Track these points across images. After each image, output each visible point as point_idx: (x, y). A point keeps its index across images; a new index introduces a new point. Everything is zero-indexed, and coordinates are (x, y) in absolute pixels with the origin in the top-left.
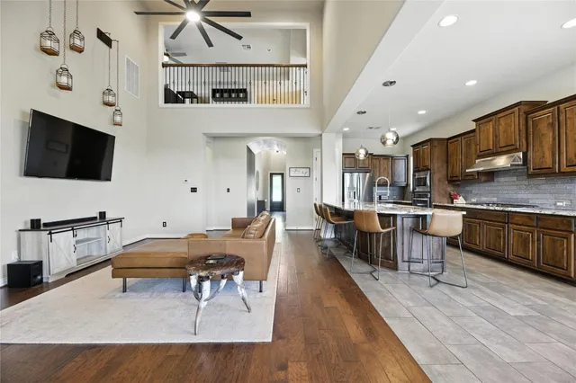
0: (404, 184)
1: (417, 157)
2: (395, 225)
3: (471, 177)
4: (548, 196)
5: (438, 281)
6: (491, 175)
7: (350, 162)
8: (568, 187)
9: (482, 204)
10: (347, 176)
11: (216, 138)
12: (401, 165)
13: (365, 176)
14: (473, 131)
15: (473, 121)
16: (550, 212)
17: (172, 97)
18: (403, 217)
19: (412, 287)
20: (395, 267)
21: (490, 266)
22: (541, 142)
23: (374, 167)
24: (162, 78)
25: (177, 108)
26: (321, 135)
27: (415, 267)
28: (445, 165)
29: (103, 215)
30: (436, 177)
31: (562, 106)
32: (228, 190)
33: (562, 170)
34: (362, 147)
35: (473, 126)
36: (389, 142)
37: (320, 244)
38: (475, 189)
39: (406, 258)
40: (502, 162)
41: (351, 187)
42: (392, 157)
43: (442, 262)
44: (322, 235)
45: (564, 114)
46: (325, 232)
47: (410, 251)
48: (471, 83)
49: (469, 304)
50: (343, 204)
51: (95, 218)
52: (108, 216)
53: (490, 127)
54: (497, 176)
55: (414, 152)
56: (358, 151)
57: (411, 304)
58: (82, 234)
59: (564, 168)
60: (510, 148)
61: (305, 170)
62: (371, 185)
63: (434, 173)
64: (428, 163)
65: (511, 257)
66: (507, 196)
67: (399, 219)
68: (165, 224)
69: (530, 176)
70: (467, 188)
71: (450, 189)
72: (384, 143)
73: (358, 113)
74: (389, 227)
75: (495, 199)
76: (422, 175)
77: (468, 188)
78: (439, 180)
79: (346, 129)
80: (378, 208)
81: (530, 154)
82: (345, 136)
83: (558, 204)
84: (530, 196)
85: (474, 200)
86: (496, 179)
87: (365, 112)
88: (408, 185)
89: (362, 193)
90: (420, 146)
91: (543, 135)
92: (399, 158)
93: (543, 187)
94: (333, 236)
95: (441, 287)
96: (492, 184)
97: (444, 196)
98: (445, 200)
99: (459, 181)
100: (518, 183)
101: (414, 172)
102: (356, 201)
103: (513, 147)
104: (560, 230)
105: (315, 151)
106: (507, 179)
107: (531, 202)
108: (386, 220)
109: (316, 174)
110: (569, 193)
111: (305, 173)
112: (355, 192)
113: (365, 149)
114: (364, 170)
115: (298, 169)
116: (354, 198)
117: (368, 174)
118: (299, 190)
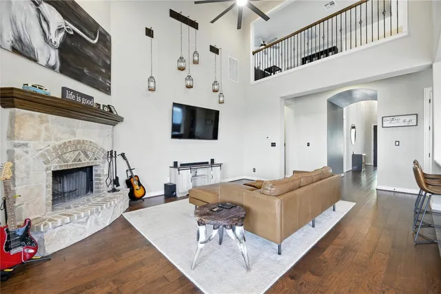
11: (297, 98)
17: (260, 74)
24: (253, 63)
25: (264, 82)
26: (431, 66)
29: (212, 161)
32: (308, 145)
51: (207, 163)
52: (216, 162)
58: (200, 171)
61: (408, 118)
68: (254, 170)
105: (427, 90)
111: (409, 121)
115: (397, 118)
118: (397, 144)
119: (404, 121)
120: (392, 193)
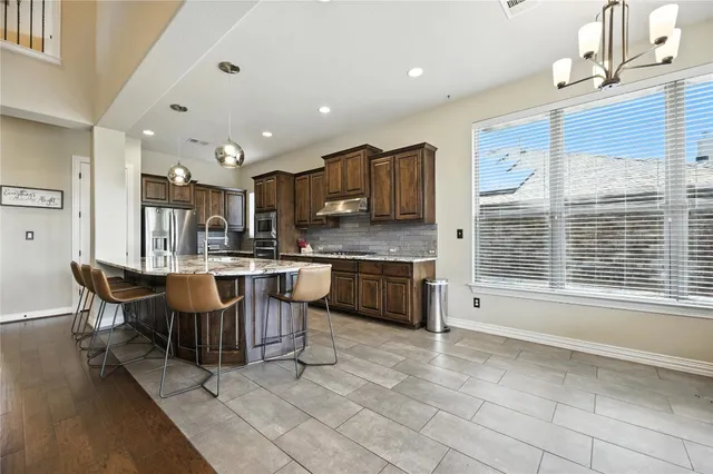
0: (240, 229)
1: (260, 193)
2: (242, 292)
3: (320, 222)
4: (382, 243)
5: (304, 364)
6: (337, 220)
7: (157, 190)
8: (398, 234)
9: (332, 253)
10: (151, 213)
12: (236, 203)
13: (184, 214)
14: (322, 169)
15: (323, 157)
16: (392, 259)
18: (254, 278)
19: (274, 389)
20: (241, 361)
21: (345, 323)
22: (381, 189)
23: (199, 202)
27: (271, 350)
28: (292, 205)
30: (283, 220)
31: (397, 156)
34: (179, 165)
35: (322, 163)
36: (230, 161)
37: (85, 344)
38: (324, 236)
39: (258, 342)
40: (341, 207)
41: (159, 231)
42: (225, 191)
43: (304, 334)
44: (93, 322)
45: (398, 165)
46: (100, 316)
47: (265, 327)
48: (325, 110)
49: (346, 392)
50: (143, 261)
53: (339, 167)
55: (256, 187)
56: (171, 171)
57: (280, 430)
59: (399, 217)
60: (356, 192)
61: (48, 196)
62: (195, 228)
63: (281, 215)
64: (274, 202)
65: (361, 308)
67: (248, 282)
69: (373, 223)
71: (297, 235)
72: (221, 161)
73: (173, 107)
74: (233, 297)
75: (340, 247)
76: (265, 217)
77: (315, 235)
78: (286, 225)
79: (148, 133)
80: (212, 265)
81: (373, 201)
82: (146, 146)
83: (391, 250)
84: (369, 243)
85: (321, 248)
87: (185, 109)
88: (246, 230)
89: (178, 240)
90: (264, 180)
91: (382, 181)
92: (234, 194)
93: (381, 234)
94: (120, 320)
95: (309, 373)
96: (337, 230)
97: (291, 245)
98: (293, 249)
99: (308, 226)
100: (360, 229)
101: (256, 212)
102: (168, 253)
103: (360, 191)
104: (398, 276)
105: (76, 160)
106: (350, 225)
107: (371, 249)
108: (227, 285)
109: (79, 203)
110: (398, 239)
111: (51, 200)
112: (165, 240)
113: (186, 170)
114: (182, 205)
115: (29, 191)
116: (165, 249)
117: (188, 212)
118: (30, 235)
119: (42, 199)
120: (22, 324)
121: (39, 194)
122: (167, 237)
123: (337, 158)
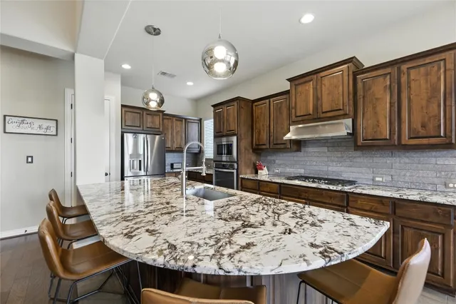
1: (219, 119)
3: (282, 146)
4: (364, 170)
7: (133, 118)
10: (129, 138)
13: (154, 139)
14: (287, 92)
15: (288, 80)
22: (374, 108)
23: (166, 128)
28: (251, 130)
33: (403, 143)
35: (287, 86)
38: (280, 159)
41: (135, 154)
42: (186, 119)
45: (406, 76)
48: (308, 18)
53: (310, 87)
54: (305, 146)
55: (215, 113)
59: (405, 140)
60: (337, 114)
61: (45, 124)
62: (163, 150)
63: (241, 140)
64: (234, 127)
66: (316, 168)
70: (269, 158)
71: (253, 158)
75: (302, 172)
76: (224, 141)
77: (271, 158)
78: (246, 149)
79: (126, 67)
83: (377, 179)
84: (342, 168)
85: (277, 171)
86: (303, 149)
88: (201, 152)
89: (150, 162)
90: (225, 107)
91: (376, 99)
92: (193, 122)
93: (358, 160)
98: (248, 171)
100: (328, 154)
101: (215, 137)
103: (341, 112)
104: (431, 223)
105: (67, 91)
106: (316, 149)
107: (345, 176)
109: (71, 130)
111: (47, 129)
112: (140, 161)
113: (160, 94)
114: (153, 132)
115: (30, 120)
116: (140, 169)
117: (157, 137)
118: (30, 160)
119: (40, 127)
120: (24, 237)
121: (37, 123)
122: (142, 159)
123: (307, 78)
